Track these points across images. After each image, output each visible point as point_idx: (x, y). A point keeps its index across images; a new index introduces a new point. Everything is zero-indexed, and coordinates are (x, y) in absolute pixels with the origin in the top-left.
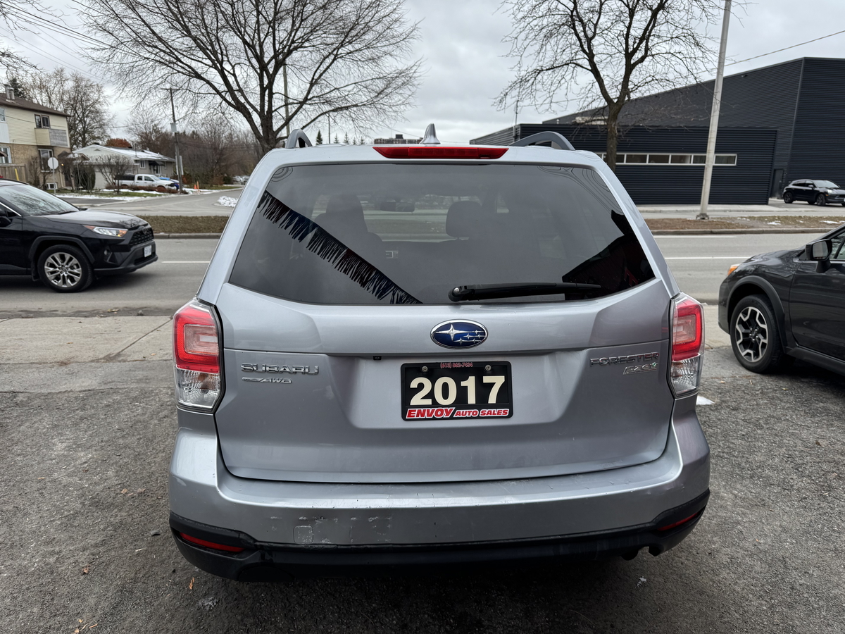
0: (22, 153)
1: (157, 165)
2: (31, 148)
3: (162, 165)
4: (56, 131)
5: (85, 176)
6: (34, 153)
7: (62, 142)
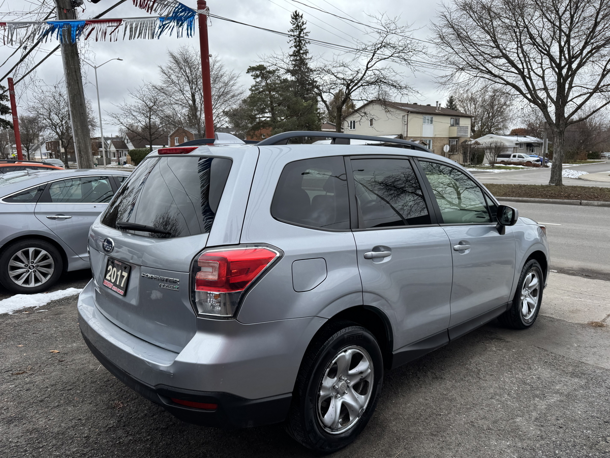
0: (439, 143)
2: (445, 139)
4: (462, 128)
6: (446, 142)
7: (464, 134)
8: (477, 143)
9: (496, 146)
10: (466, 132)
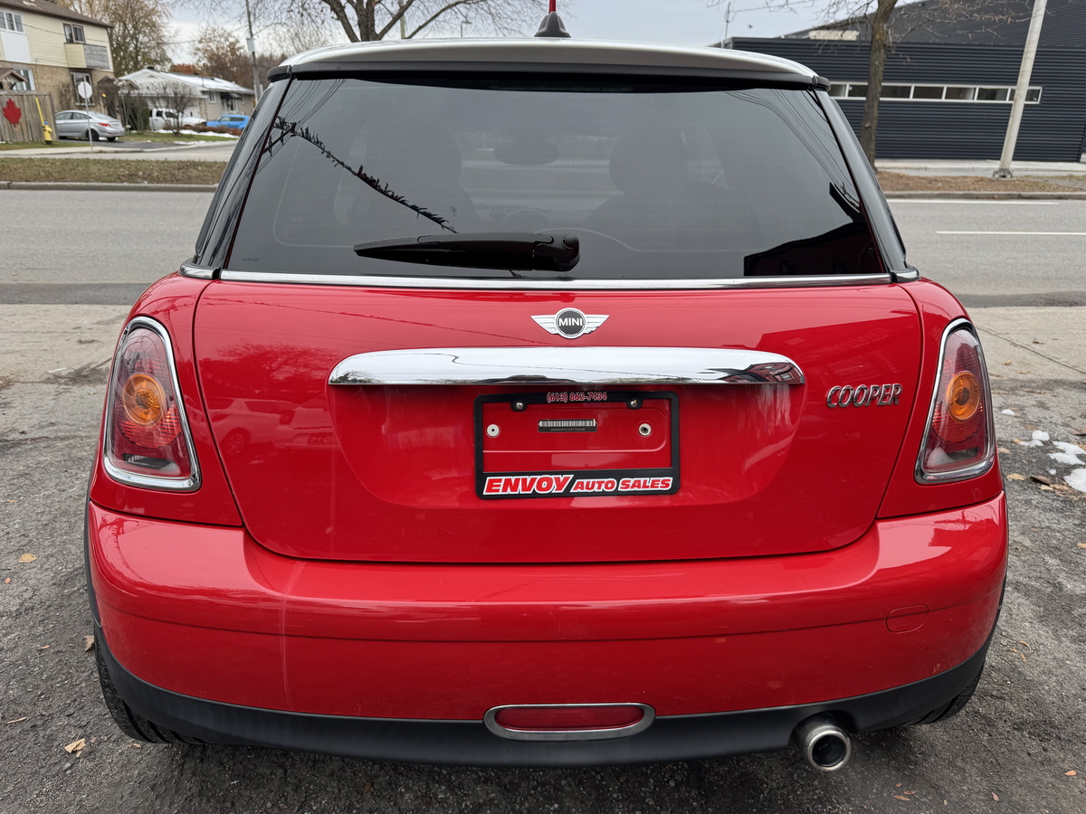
0: (49, 78)
1: (232, 98)
2: (61, 71)
3: (238, 99)
4: (93, 48)
5: (134, 111)
6: (65, 78)
7: (101, 64)
8: (132, 86)
9: (176, 94)
10: (104, 58)
